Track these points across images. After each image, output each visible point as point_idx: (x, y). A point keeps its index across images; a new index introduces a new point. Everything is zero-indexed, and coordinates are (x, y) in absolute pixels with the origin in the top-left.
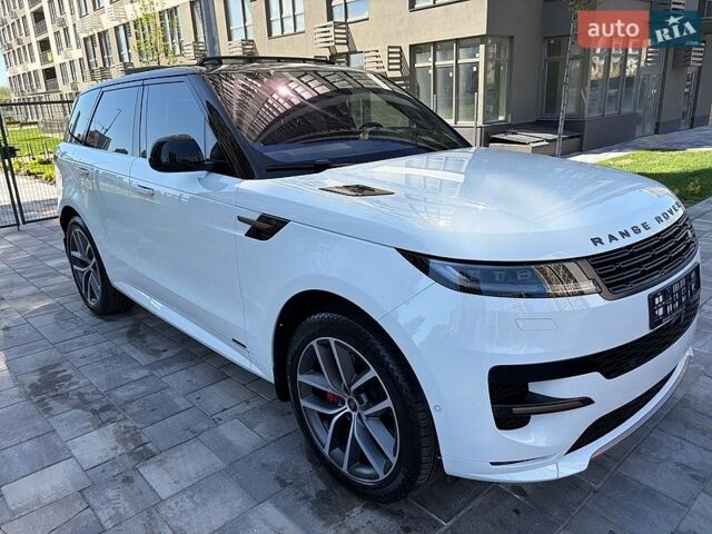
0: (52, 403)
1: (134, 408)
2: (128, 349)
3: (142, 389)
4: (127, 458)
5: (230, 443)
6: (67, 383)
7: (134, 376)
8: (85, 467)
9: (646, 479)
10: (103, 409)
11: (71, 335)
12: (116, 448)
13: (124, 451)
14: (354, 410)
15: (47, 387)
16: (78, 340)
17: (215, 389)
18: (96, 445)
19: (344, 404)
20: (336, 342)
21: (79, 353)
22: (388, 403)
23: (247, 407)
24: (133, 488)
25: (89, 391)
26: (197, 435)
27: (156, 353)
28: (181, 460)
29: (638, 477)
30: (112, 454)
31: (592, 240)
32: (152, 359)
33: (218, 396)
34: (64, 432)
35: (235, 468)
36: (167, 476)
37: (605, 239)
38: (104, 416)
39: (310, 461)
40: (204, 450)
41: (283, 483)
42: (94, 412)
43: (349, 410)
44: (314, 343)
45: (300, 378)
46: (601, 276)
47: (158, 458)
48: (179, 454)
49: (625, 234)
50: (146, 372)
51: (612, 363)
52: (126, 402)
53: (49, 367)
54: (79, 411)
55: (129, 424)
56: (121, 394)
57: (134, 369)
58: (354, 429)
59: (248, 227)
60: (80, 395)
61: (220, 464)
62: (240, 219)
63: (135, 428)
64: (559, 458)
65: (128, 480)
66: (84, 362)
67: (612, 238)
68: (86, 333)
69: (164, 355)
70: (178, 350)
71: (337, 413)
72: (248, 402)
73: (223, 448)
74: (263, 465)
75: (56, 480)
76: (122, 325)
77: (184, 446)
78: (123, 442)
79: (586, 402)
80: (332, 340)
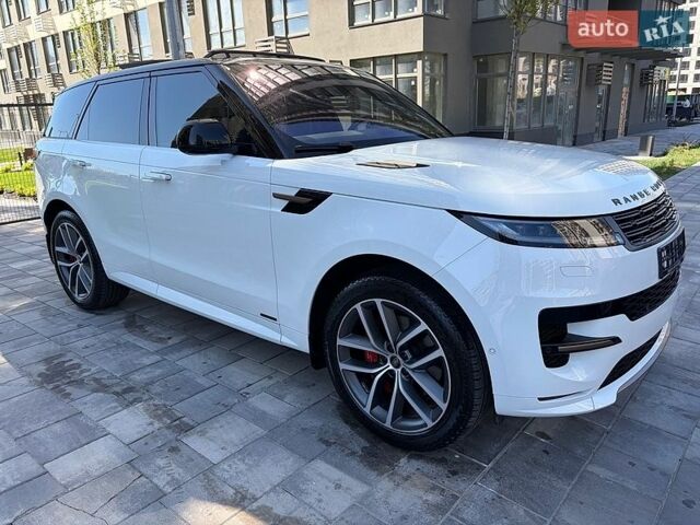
0: (69, 389)
1: (156, 388)
2: (130, 338)
3: (158, 372)
4: (166, 432)
5: (264, 412)
6: (78, 371)
7: (146, 361)
8: (127, 441)
9: (647, 420)
10: (126, 391)
11: (64, 329)
12: (151, 424)
13: (161, 425)
14: (397, 367)
15: (57, 375)
16: (74, 333)
17: (232, 368)
18: (131, 423)
19: (386, 362)
20: (382, 303)
21: (81, 344)
22: (440, 353)
23: (271, 382)
24: (181, 456)
25: (105, 376)
26: (228, 408)
27: (160, 340)
28: (221, 430)
29: (641, 419)
30: (150, 429)
31: (613, 200)
32: (160, 346)
33: (239, 374)
34: (92, 413)
35: (276, 434)
36: (212, 444)
37: (622, 201)
38: (130, 396)
39: (347, 423)
40: (241, 421)
41: (328, 443)
42: (117, 394)
43: (391, 367)
44: (358, 306)
45: (340, 342)
46: (624, 231)
47: (198, 429)
48: (217, 425)
49: (635, 198)
50: (158, 358)
51: (635, 306)
52: (147, 384)
53: (53, 358)
54: (101, 394)
55: (156, 402)
56: (138, 377)
57: (144, 355)
58: (399, 384)
59: (286, 202)
60: (96, 380)
61: (261, 432)
62: (276, 196)
63: (165, 406)
64: (593, 393)
65: (174, 450)
66: (89, 351)
67: (626, 200)
68: (80, 326)
69: (170, 342)
70: (184, 337)
71: (379, 372)
72: (270, 378)
73: (259, 417)
74: (303, 429)
75: (99, 455)
76: (116, 318)
77: (220, 418)
78: (158, 417)
79: (616, 340)
80: (378, 301)
